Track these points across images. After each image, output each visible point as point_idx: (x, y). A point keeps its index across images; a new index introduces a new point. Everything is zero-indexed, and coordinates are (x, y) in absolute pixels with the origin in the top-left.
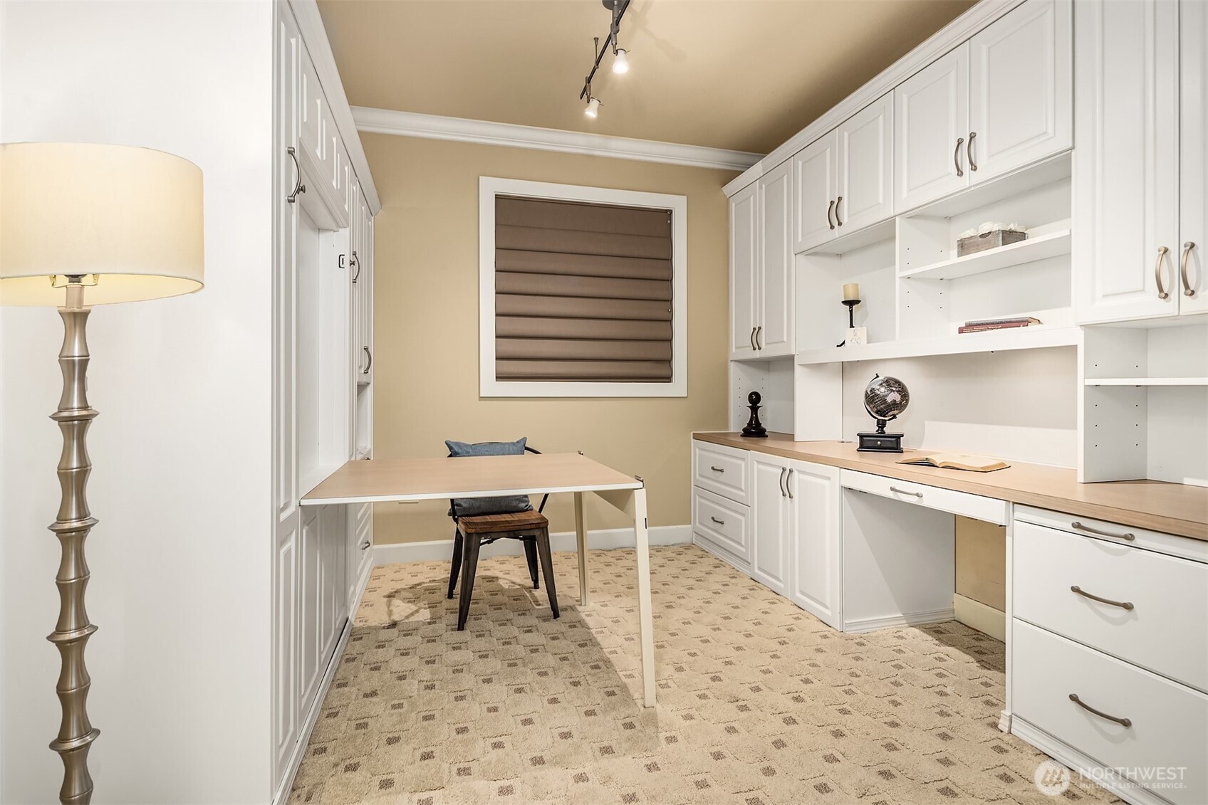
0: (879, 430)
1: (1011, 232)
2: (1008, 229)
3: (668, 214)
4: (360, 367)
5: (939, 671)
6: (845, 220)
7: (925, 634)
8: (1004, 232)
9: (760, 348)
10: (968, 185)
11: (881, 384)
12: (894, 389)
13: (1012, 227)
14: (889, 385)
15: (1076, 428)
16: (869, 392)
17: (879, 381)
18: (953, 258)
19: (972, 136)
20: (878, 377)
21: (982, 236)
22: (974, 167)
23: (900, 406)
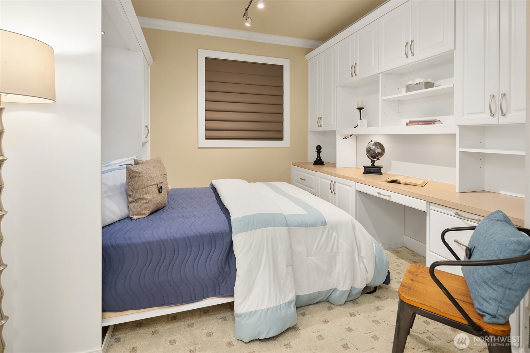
0: (372, 164)
1: (428, 83)
2: (427, 81)
3: (281, 67)
4: (144, 135)
5: (397, 271)
6: (358, 73)
7: (392, 254)
8: (425, 83)
9: (321, 126)
10: (410, 62)
11: (373, 145)
12: (379, 147)
13: (429, 80)
14: (377, 146)
15: (456, 167)
16: (368, 148)
17: (372, 143)
18: (403, 93)
19: (412, 41)
20: (372, 141)
21: (416, 84)
22: (413, 55)
23: (381, 154)
